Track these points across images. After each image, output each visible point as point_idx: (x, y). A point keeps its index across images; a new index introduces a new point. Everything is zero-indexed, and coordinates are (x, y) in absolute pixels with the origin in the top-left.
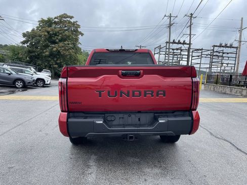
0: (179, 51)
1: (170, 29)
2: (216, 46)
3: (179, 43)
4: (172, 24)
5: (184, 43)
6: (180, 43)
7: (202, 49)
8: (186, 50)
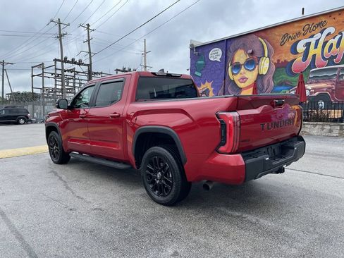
0: (73, 74)
1: (61, 40)
2: (119, 70)
3: (73, 62)
4: (64, 35)
5: (80, 63)
6: (75, 63)
7: (101, 73)
8: (83, 73)
